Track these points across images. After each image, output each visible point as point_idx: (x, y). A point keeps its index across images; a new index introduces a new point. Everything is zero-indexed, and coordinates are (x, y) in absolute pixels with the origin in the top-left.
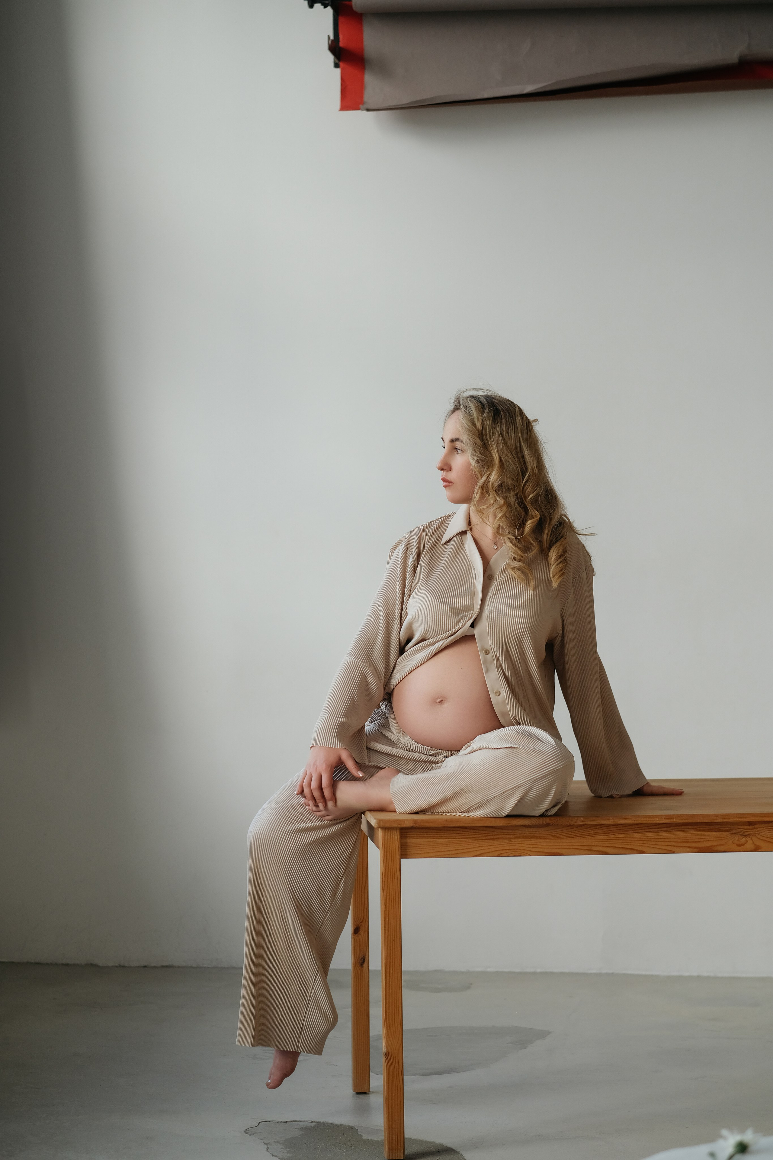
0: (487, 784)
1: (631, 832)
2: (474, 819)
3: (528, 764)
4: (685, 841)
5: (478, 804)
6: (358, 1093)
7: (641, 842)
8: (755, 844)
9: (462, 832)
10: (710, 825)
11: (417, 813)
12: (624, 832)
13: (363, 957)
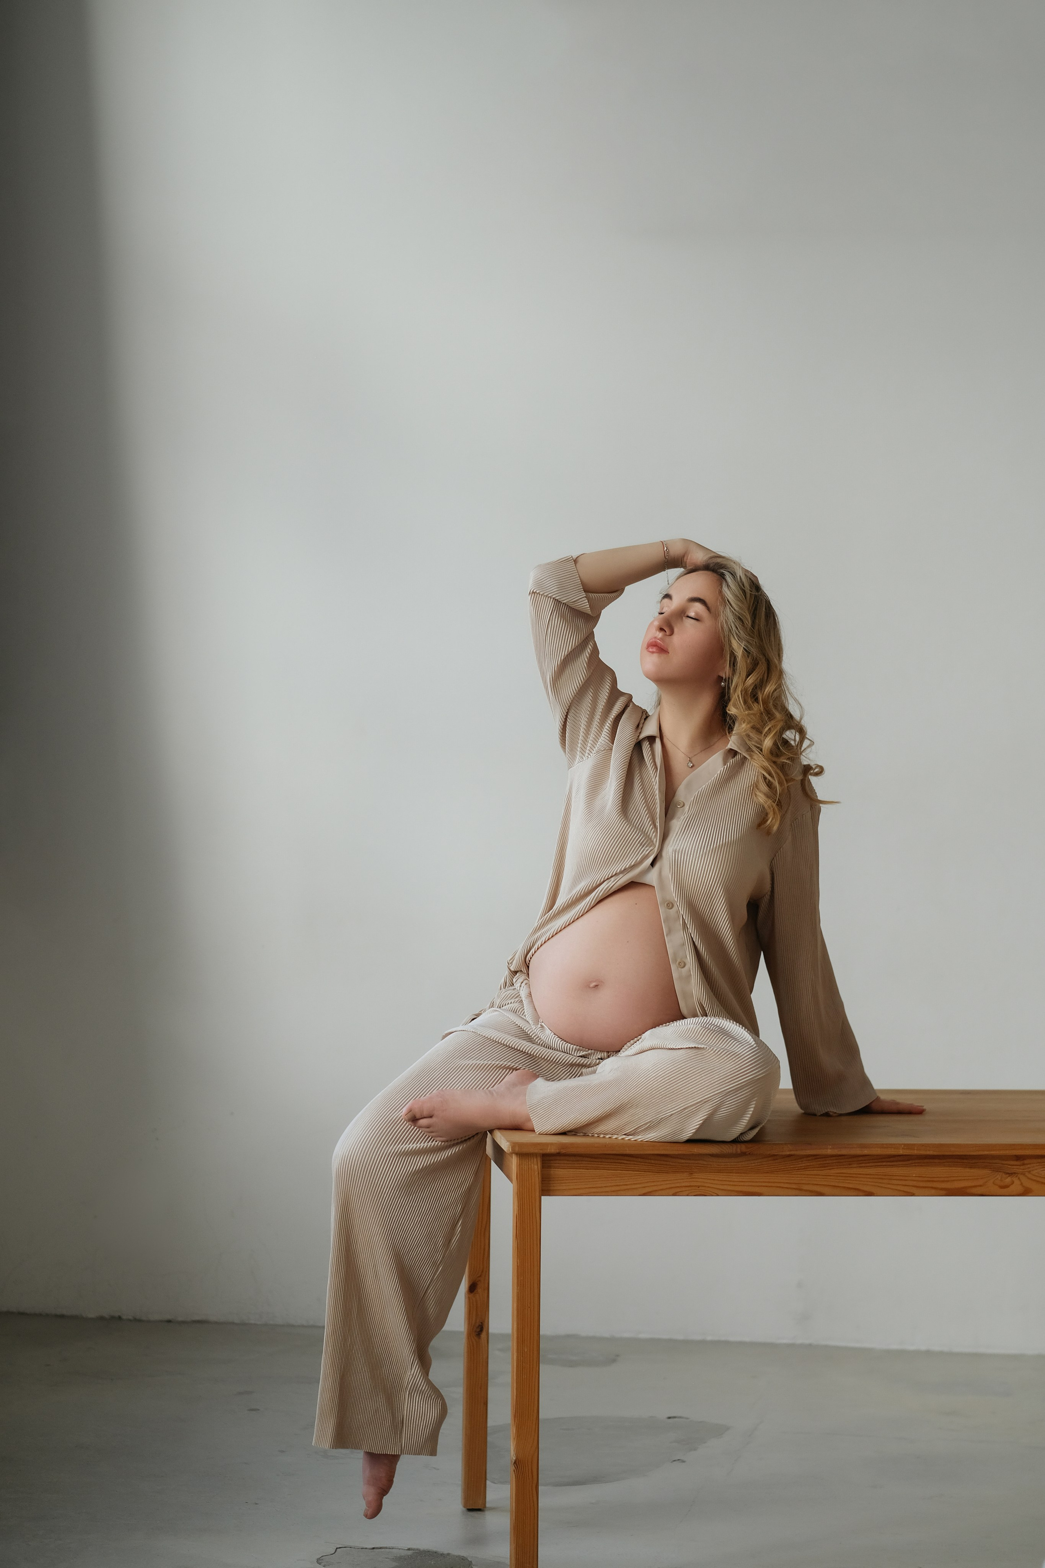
0: (661, 1097)
1: (855, 1166)
2: (642, 1144)
3: (718, 1071)
4: (929, 1179)
5: (649, 1124)
6: (470, 1510)
7: (870, 1180)
8: (1023, 1186)
9: (625, 1162)
10: (963, 1159)
11: (564, 1133)
12: (846, 1166)
13: (480, 1324)
